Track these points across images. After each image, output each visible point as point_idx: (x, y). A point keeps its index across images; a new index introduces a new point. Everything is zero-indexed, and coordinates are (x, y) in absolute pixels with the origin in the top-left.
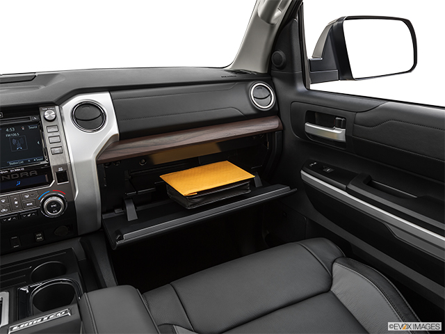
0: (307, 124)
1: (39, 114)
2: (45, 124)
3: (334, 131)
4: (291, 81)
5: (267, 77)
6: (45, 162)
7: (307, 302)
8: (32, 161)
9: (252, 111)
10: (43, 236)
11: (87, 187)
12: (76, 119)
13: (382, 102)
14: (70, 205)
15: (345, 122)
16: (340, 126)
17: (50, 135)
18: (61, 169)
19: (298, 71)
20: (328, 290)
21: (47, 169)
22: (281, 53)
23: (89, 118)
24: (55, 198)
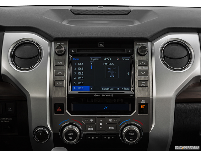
1: (134, 47)
2: (137, 58)
6: (132, 92)
12: (164, 56)
14: (145, 135)
17: (141, 68)
18: (143, 102)
21: (131, 99)
23: (175, 57)
24: (133, 127)
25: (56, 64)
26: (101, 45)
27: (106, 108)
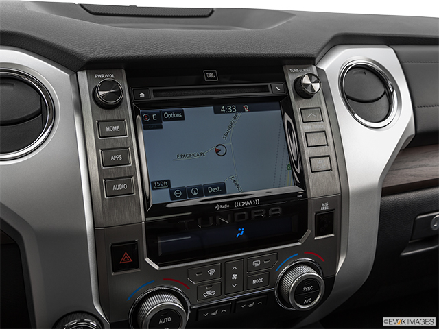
12: (347, 97)
17: (309, 128)
18: (325, 207)
23: (366, 98)
25: (101, 134)
26: (211, 75)
27: (241, 234)
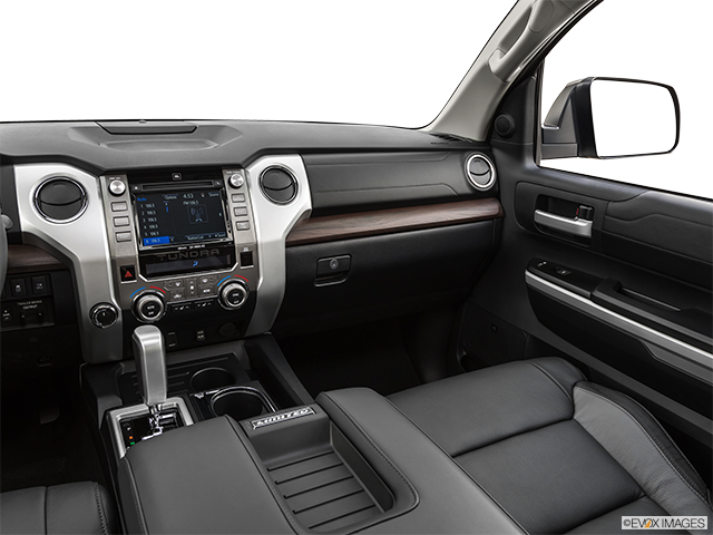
0: (538, 212)
1: (222, 177)
2: (229, 192)
3: (577, 223)
4: (518, 154)
5: (485, 146)
6: (229, 239)
7: (538, 432)
8: (213, 237)
9: (467, 190)
10: (205, 334)
11: (271, 275)
12: (264, 187)
13: (644, 190)
14: (253, 294)
15: (592, 211)
16: (584, 217)
17: (236, 205)
18: (246, 250)
19: (529, 143)
20: (570, 418)
21: (231, 247)
22: (508, 117)
23: (278, 187)
24: (236, 286)
26: (177, 176)
